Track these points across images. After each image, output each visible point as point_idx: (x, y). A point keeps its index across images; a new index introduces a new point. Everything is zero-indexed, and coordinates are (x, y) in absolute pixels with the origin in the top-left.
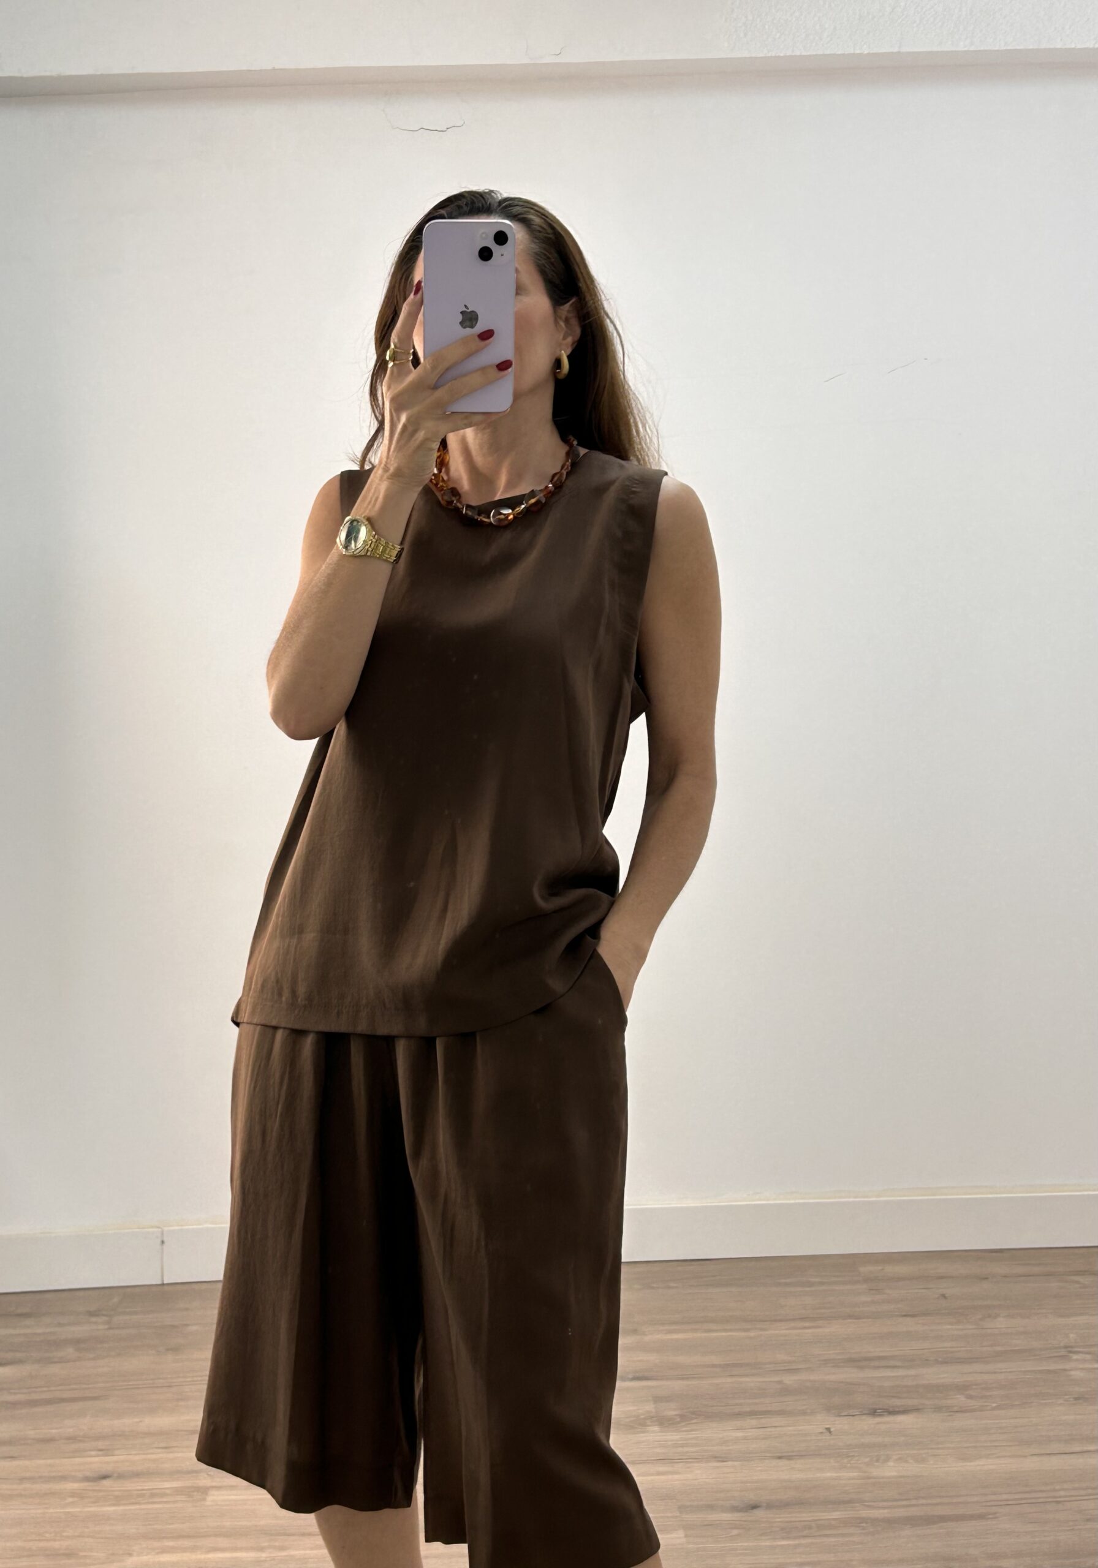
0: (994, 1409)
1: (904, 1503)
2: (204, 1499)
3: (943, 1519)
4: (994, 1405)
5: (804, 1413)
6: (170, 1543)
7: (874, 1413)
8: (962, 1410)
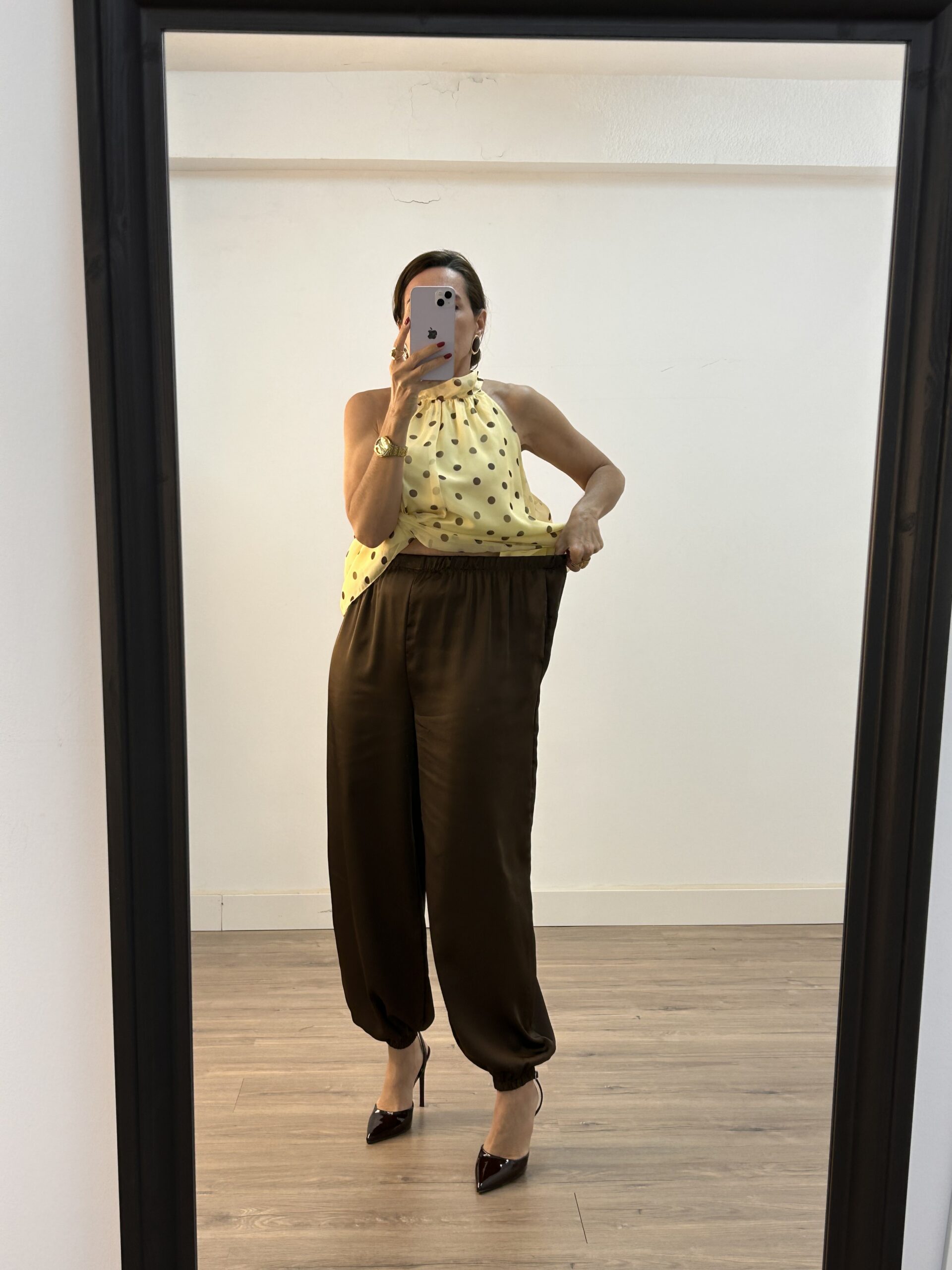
0: (740, 1009)
1: (682, 1055)
2: (253, 1044)
3: (705, 1064)
4: (741, 1007)
5: (624, 1007)
6: (233, 1066)
7: (666, 1009)
8: (721, 1009)
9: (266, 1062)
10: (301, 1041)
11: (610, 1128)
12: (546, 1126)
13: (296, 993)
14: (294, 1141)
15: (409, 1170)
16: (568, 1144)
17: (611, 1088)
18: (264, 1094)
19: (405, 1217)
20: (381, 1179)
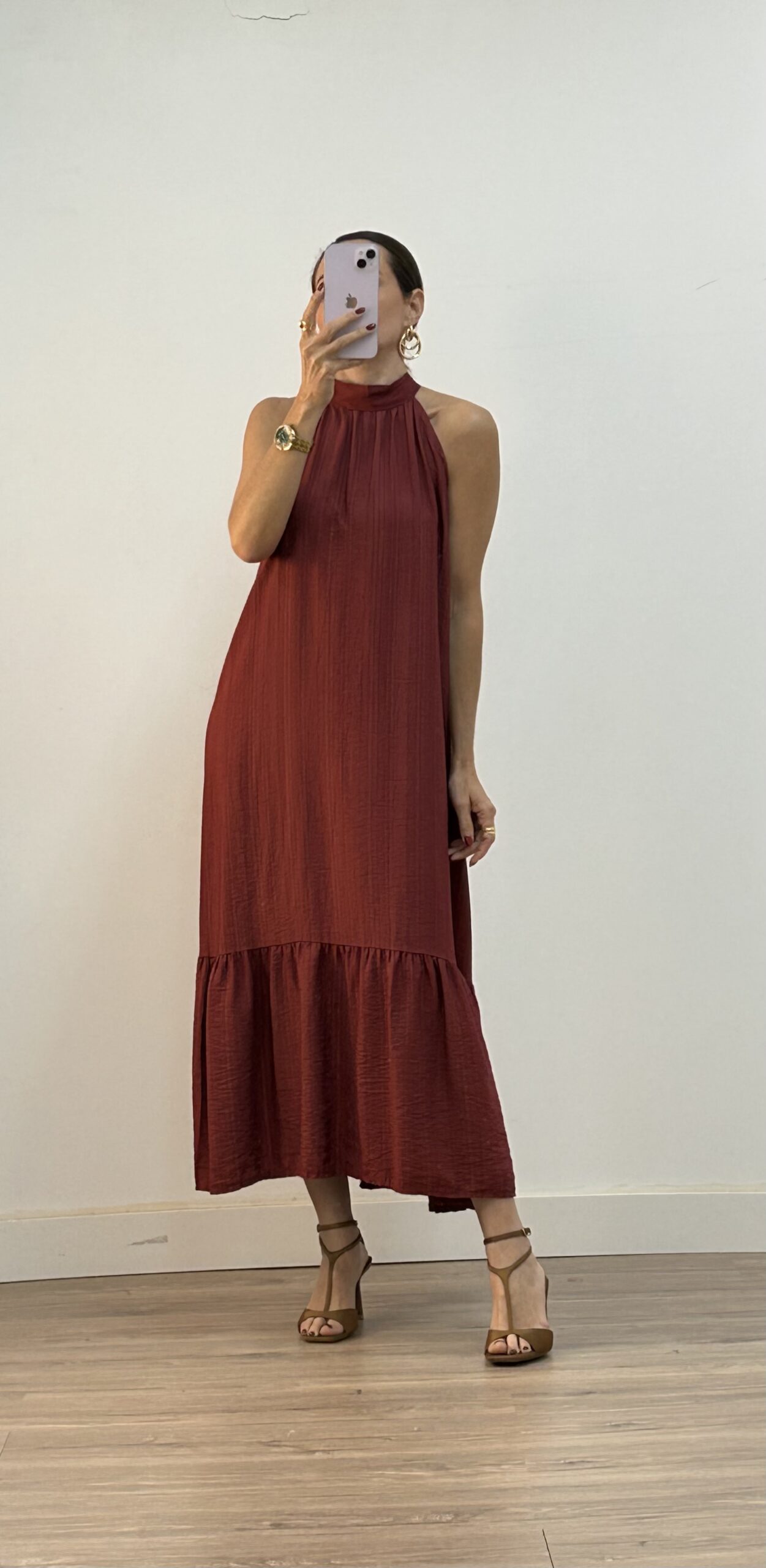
5: (652, 1343)
7: (726, 1341)
9: (45, 1416)
10: (101, 1394)
11: (608, 1464)
12: (503, 1467)
13: (91, 1344)
14: (98, 1493)
15: (284, 1517)
16: (540, 1482)
17: (618, 1426)
18: (44, 1448)
19: (273, 1562)
20: (238, 1526)
